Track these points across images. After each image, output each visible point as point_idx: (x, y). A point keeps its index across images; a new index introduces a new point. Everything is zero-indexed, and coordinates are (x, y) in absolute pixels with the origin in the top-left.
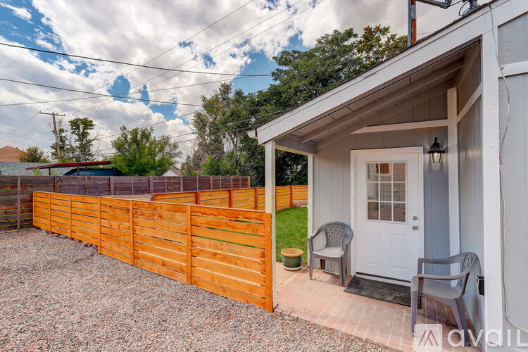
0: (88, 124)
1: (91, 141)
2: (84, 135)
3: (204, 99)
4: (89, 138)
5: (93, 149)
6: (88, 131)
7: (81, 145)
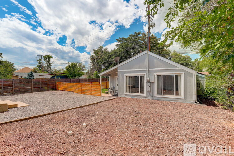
0: (50, 57)
1: (51, 64)
2: (49, 61)
3: (94, 50)
4: (50, 62)
5: (52, 67)
6: (50, 60)
7: (48, 65)
